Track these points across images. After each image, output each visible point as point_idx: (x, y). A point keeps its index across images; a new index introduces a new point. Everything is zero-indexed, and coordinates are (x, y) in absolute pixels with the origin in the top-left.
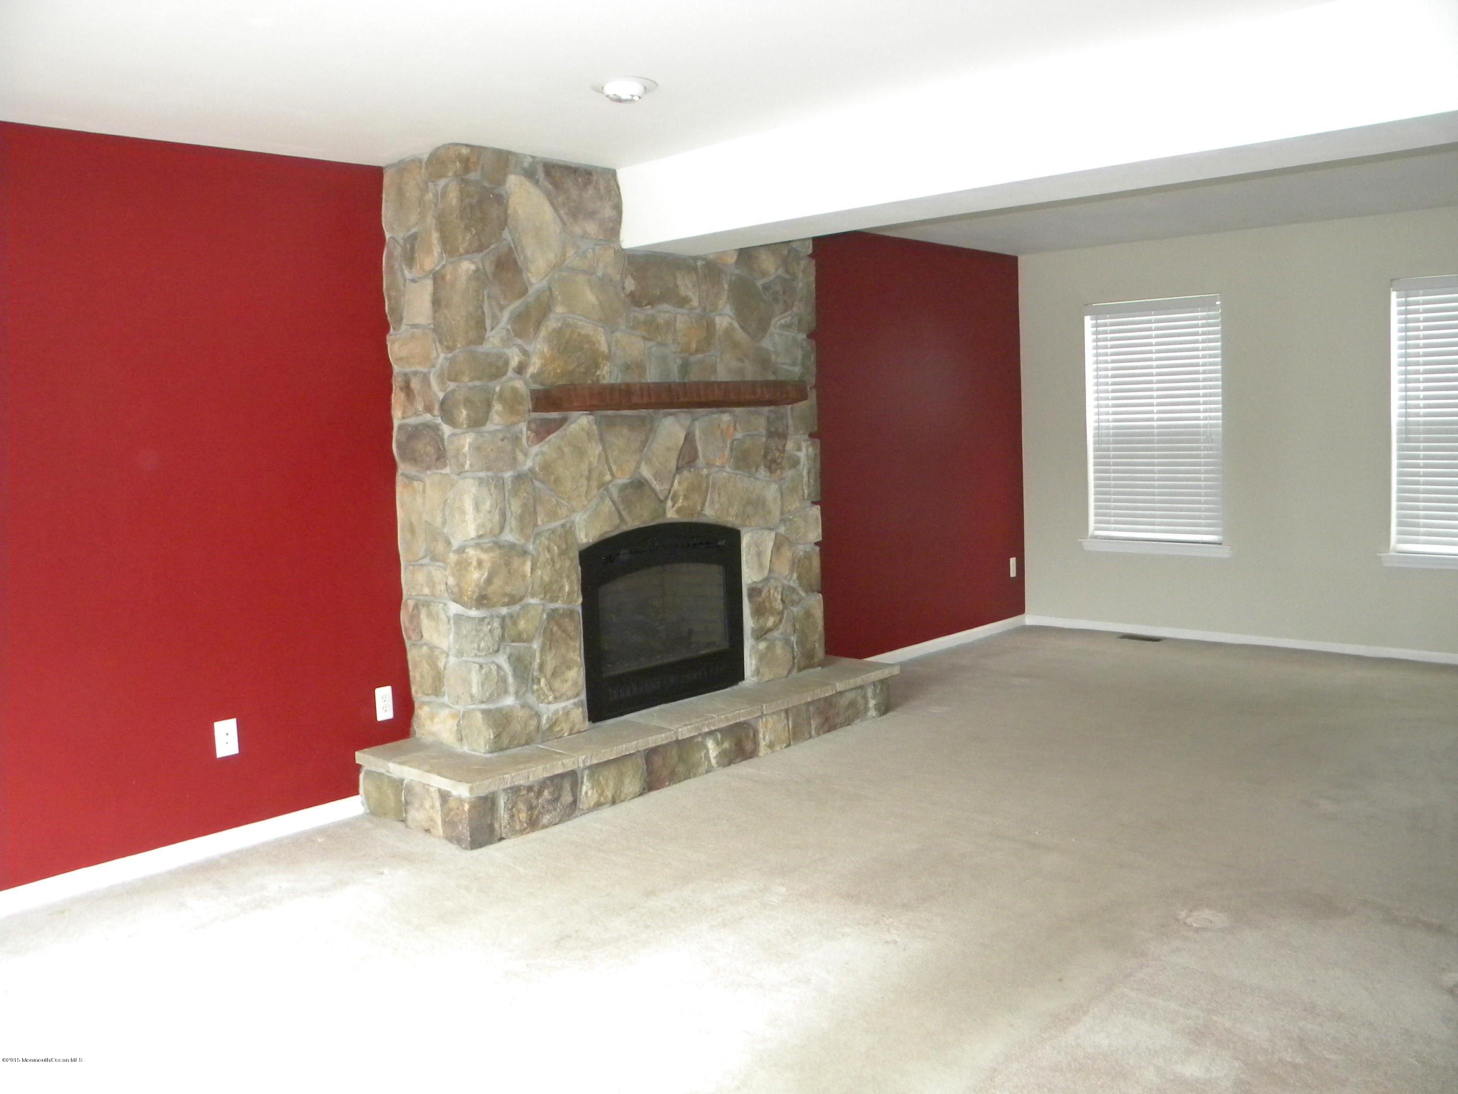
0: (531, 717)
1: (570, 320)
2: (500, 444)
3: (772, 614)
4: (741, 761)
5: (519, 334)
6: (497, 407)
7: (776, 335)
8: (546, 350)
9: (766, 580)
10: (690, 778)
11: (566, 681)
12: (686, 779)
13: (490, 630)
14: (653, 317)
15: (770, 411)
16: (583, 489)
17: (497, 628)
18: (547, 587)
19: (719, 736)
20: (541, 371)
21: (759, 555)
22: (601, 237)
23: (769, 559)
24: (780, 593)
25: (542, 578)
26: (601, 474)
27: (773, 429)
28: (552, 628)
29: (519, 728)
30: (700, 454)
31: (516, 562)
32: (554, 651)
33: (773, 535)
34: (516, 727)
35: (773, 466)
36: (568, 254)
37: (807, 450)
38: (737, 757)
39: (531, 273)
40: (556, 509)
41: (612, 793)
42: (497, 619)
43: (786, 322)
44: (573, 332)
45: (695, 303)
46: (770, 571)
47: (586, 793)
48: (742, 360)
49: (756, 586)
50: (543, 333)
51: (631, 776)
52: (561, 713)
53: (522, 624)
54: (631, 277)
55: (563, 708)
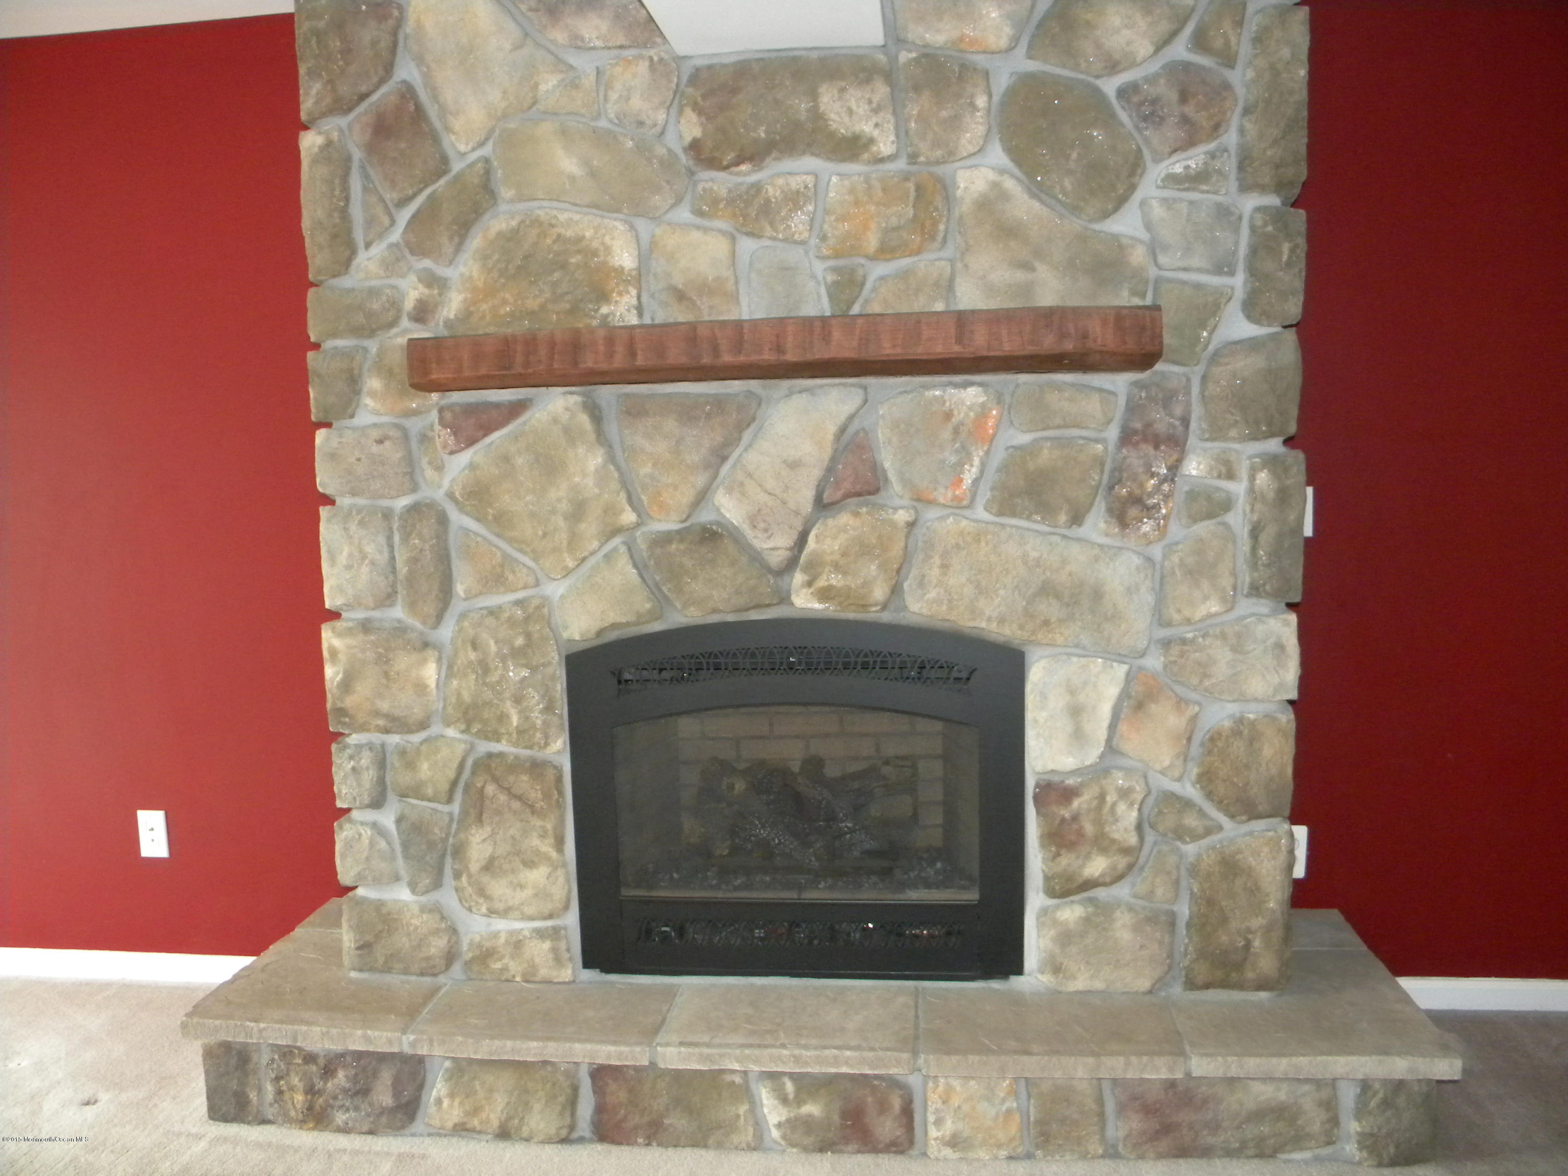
0: (436, 932)
1: (541, 213)
2: (375, 449)
3: (1104, 851)
4: (859, 1152)
5: (418, 250)
6: (373, 383)
7: (1155, 203)
8: (475, 274)
9: (1100, 771)
10: (706, 1146)
11: (522, 887)
12: (695, 1145)
13: (354, 769)
14: (757, 188)
15: (1136, 384)
16: (562, 537)
17: (368, 768)
18: (471, 712)
19: (789, 1087)
20: (466, 315)
21: (1076, 712)
22: (621, 40)
23: (1105, 723)
24: (1136, 806)
25: (459, 694)
26: (610, 510)
27: (1138, 425)
28: (483, 787)
29: (407, 945)
30: (892, 476)
31: (402, 661)
32: (488, 829)
33: (1121, 670)
34: (402, 942)
35: (1133, 512)
36: (543, 88)
37: (1252, 478)
38: (846, 1140)
39: (454, 133)
40: (503, 572)
41: (500, 1119)
42: (368, 752)
43: (1187, 167)
44: (543, 235)
45: (886, 146)
46: (1111, 748)
47: (439, 1101)
48: (1027, 266)
49: (1063, 782)
50: (476, 242)
51: (543, 1101)
52: (502, 940)
53: (425, 769)
54: (694, 110)
55: (511, 933)
